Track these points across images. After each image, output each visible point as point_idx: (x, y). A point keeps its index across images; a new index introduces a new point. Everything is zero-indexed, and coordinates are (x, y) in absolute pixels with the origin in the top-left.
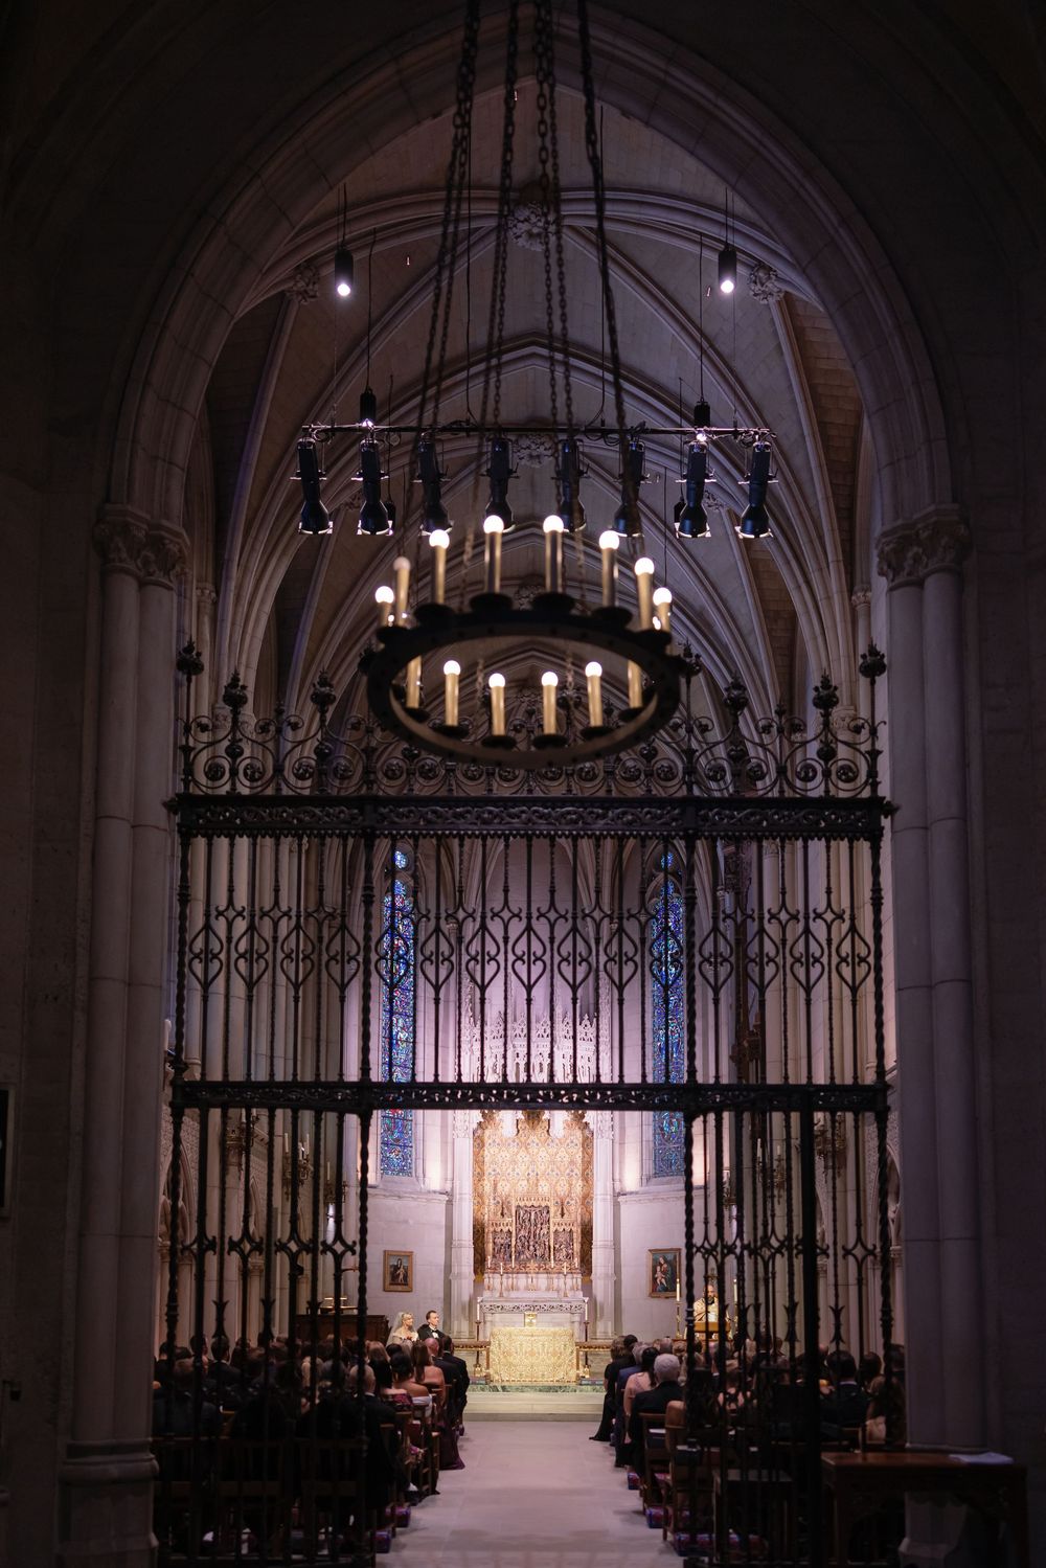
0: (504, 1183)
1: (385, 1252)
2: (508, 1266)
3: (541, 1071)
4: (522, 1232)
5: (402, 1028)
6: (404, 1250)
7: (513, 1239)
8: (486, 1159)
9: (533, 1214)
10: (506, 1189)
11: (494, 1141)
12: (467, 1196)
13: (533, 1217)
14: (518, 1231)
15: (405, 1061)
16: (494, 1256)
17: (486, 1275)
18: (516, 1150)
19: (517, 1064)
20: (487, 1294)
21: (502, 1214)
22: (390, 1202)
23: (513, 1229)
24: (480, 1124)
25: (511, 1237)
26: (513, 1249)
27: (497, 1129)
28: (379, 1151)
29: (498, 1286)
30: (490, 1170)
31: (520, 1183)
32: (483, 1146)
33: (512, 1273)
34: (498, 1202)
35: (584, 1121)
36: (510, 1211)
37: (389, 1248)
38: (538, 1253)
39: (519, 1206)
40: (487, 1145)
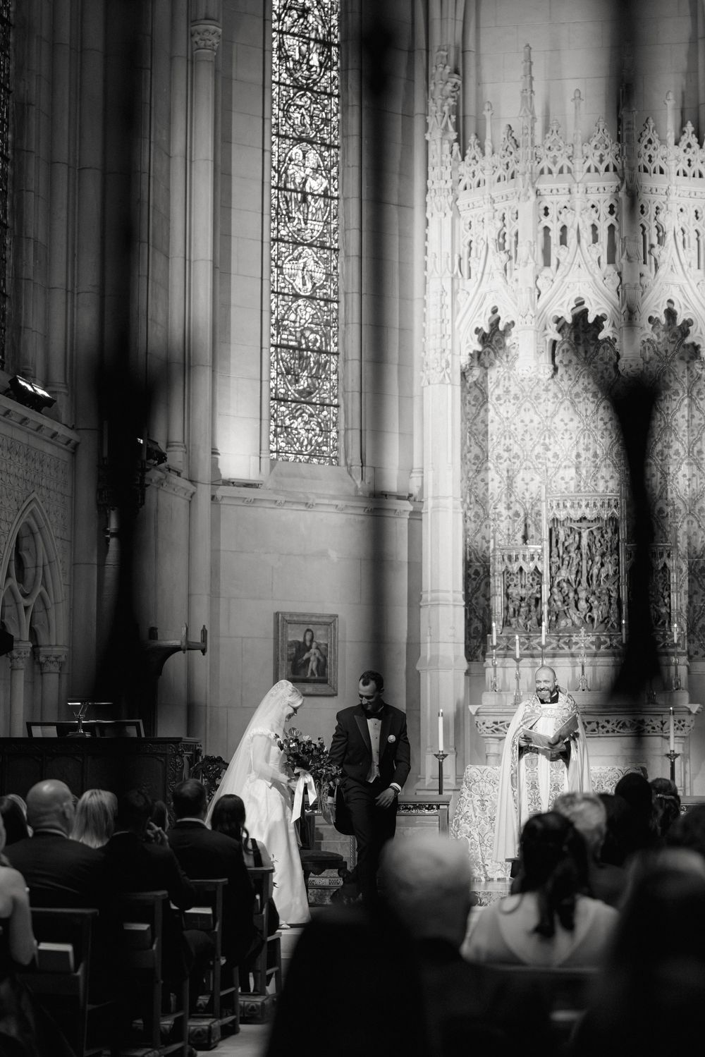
0: (528, 476)
1: (277, 614)
2: (534, 642)
3: (595, 240)
4: (564, 574)
5: (315, 170)
6: (318, 610)
7: (545, 588)
8: (490, 428)
9: (585, 534)
10: (533, 487)
11: (507, 392)
12: (449, 503)
13: (585, 542)
14: (555, 570)
15: (322, 234)
16: (507, 623)
17: (489, 661)
18: (551, 407)
19: (547, 229)
20: (489, 699)
21: (525, 538)
22: (289, 515)
23: (544, 568)
24: (477, 357)
25: (540, 584)
26: (545, 608)
27: (512, 367)
28: (265, 415)
29: (512, 682)
30: (500, 450)
31: (561, 473)
32: (485, 401)
33: (542, 656)
34: (517, 514)
35: (688, 340)
36: (538, 529)
37: (288, 607)
38: (595, 614)
39: (555, 520)
40: (492, 399)
